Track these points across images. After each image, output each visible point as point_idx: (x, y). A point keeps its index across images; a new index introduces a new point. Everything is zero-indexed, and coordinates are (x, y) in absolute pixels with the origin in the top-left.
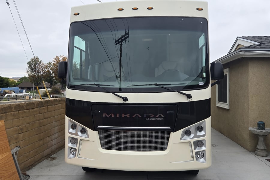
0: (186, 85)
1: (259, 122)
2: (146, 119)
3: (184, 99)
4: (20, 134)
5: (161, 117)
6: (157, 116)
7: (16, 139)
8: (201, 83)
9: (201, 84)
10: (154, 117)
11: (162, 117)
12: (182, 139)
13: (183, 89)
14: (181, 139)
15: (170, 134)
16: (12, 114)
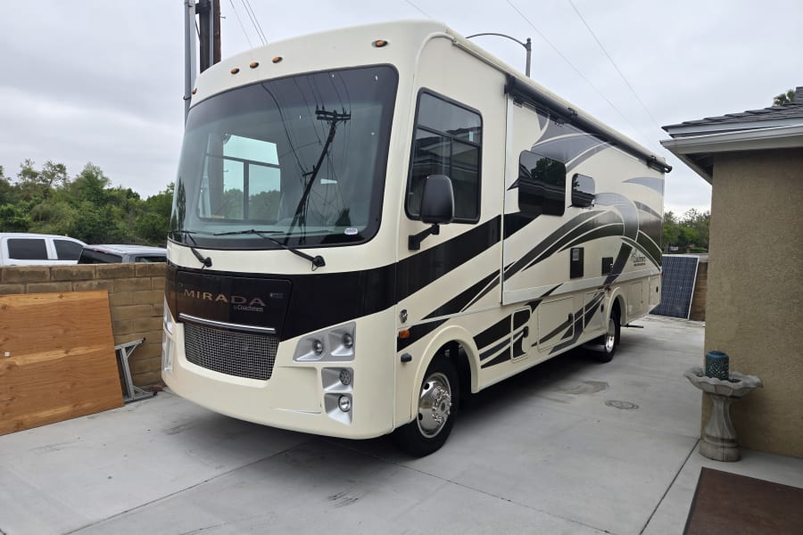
0: (329, 233)
1: (711, 353)
2: (235, 307)
3: (305, 269)
4: (154, 319)
5: (257, 305)
6: (252, 303)
7: (144, 325)
8: (351, 231)
9: (350, 234)
10: (247, 304)
11: (259, 306)
12: (298, 359)
13: (322, 242)
14: (295, 359)
15: (277, 346)
16: (132, 282)
